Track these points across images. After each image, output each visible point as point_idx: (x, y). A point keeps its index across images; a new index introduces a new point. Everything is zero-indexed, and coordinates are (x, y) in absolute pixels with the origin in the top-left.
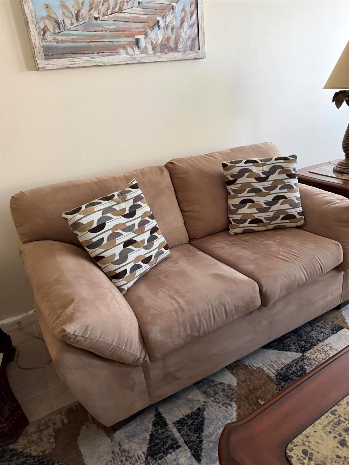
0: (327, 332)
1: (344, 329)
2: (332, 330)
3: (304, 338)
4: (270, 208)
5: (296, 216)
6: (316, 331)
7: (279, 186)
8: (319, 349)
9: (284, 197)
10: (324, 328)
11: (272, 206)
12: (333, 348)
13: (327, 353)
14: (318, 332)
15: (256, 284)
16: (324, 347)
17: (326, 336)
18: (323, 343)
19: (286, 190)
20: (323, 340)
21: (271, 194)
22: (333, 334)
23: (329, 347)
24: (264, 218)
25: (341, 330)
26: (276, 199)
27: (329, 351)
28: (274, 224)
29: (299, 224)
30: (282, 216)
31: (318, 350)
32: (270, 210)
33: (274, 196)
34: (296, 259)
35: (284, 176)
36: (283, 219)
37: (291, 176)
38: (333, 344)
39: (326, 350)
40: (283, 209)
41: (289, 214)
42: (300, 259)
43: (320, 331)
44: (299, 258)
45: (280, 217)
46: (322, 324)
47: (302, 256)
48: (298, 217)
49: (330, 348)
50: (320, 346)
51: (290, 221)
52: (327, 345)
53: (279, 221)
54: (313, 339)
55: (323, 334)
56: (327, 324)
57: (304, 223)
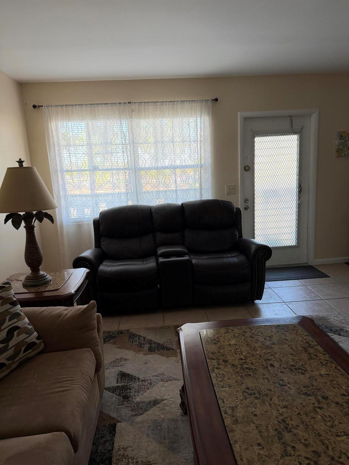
0: (108, 437)
1: (117, 425)
2: (110, 433)
3: (98, 460)
4: (8, 345)
5: (35, 341)
6: (100, 444)
7: (8, 318)
8: (117, 458)
9: (17, 328)
10: (103, 437)
11: (10, 342)
12: (125, 448)
13: (125, 456)
14: (103, 444)
15: (63, 433)
16: (119, 453)
17: (111, 442)
18: (115, 450)
19: (16, 320)
20: (112, 448)
21: (2, 330)
22: (114, 436)
23: (122, 450)
24: (6, 359)
25: (117, 427)
26: (10, 333)
27: (125, 452)
28: (18, 361)
29: (40, 349)
30: (23, 349)
31: (118, 460)
32: (9, 348)
33: (7, 331)
34: (72, 383)
35: (8, 306)
36: (25, 351)
37: (14, 304)
38: (122, 444)
39: (123, 454)
40: (22, 341)
41: (29, 342)
42: (75, 381)
43: (103, 442)
44: (73, 381)
45: (22, 351)
46: (99, 434)
47: (73, 377)
48: (38, 342)
49: (124, 450)
50: (115, 455)
51: (32, 350)
52: (119, 449)
53: (22, 355)
54: (105, 453)
55: (108, 443)
56: (102, 431)
57: (44, 346)
